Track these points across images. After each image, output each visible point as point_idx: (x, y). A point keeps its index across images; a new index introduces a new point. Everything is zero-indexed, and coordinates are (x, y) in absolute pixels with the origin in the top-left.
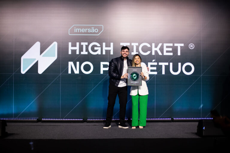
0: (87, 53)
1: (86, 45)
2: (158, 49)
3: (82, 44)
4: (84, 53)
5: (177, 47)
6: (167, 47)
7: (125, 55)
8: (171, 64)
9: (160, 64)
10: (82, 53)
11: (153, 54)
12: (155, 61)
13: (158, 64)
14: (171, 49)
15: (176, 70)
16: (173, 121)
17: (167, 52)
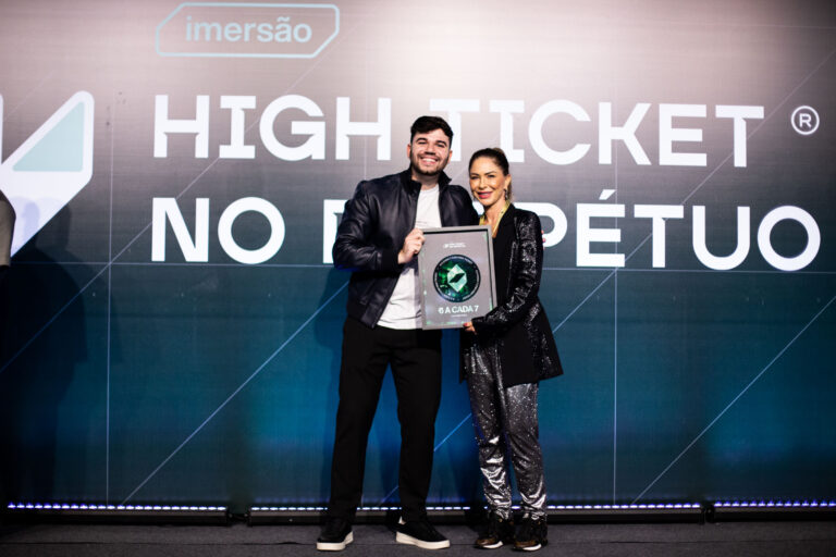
0: (249, 153)
1: (245, 110)
2: (628, 134)
3: (227, 102)
4: (237, 149)
5: (730, 122)
6: (678, 123)
7: (429, 160)
8: (699, 213)
9: (641, 211)
10: (225, 152)
11: (605, 157)
12: (613, 196)
13: (629, 211)
14: (696, 135)
15: (722, 242)
16: (709, 516)
17: (678, 147)
